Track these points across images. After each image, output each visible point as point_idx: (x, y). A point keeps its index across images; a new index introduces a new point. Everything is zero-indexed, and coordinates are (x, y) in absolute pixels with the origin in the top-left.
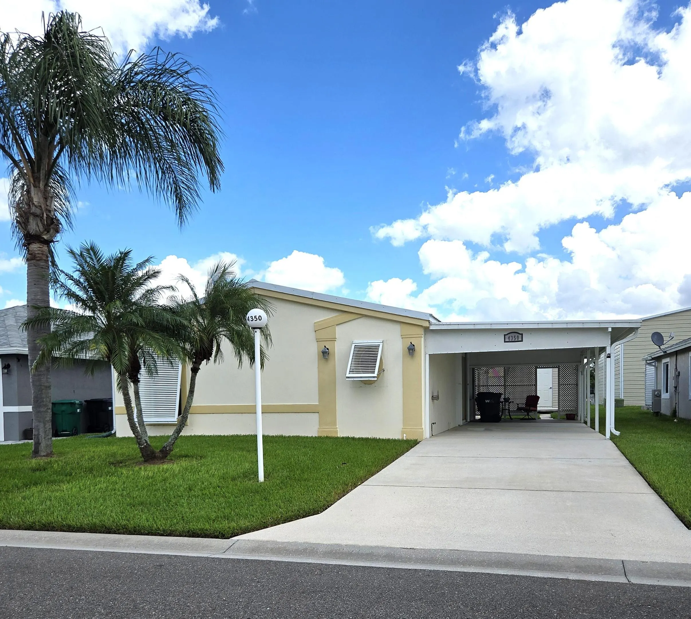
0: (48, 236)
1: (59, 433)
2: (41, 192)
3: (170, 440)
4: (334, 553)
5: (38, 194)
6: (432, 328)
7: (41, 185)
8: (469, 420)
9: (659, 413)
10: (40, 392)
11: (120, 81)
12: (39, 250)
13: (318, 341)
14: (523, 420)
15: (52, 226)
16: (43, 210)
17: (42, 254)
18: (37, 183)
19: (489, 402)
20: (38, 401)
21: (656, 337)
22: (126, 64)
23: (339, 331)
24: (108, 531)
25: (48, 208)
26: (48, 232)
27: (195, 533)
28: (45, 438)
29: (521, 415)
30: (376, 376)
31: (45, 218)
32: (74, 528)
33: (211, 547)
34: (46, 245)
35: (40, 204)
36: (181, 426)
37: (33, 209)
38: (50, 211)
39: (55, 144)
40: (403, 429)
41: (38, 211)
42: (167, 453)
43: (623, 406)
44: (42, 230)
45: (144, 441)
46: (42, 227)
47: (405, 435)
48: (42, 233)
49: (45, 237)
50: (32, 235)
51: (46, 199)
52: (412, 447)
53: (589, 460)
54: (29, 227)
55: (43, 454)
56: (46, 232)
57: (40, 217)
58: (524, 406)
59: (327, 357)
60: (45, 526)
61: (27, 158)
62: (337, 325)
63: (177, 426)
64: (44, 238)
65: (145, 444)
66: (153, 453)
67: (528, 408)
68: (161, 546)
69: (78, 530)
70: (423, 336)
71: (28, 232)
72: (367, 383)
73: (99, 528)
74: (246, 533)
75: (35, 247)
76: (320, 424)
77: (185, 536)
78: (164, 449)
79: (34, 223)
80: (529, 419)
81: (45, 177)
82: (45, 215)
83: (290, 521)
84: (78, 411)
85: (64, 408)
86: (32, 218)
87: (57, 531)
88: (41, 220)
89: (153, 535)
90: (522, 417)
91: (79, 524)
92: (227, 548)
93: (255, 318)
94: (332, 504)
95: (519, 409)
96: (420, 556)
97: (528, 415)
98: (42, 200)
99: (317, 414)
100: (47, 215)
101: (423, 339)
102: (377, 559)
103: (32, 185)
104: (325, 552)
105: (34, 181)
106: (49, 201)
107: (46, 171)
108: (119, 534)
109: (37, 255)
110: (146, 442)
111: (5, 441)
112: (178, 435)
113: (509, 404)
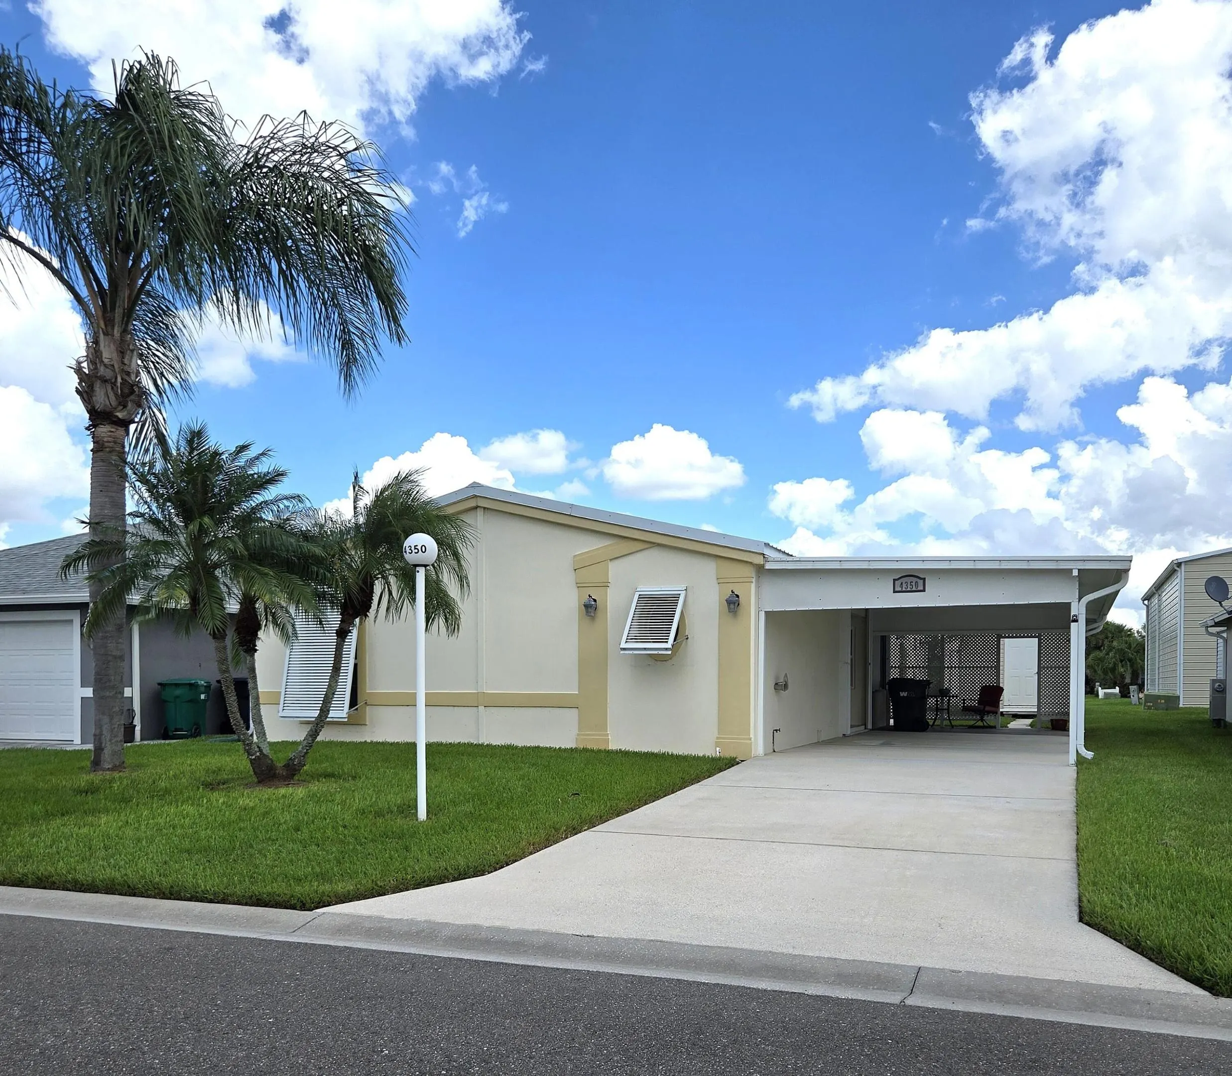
0: (125, 413)
1: (171, 734)
2: (115, 342)
3: (300, 748)
4: (463, 940)
5: (109, 346)
6: (768, 566)
7: (116, 331)
8: (870, 726)
9: (1222, 722)
10: (104, 666)
11: (245, 164)
12: (110, 436)
13: (580, 586)
14: (973, 728)
15: (132, 397)
16: (117, 370)
17: (115, 442)
18: (109, 329)
19: (905, 695)
20: (101, 679)
21: (1214, 585)
22: (255, 139)
23: (614, 569)
24: (132, 891)
25: (126, 368)
26: (125, 407)
27: (261, 900)
28: (110, 740)
29: (970, 720)
30: (670, 646)
31: (119, 385)
32: (83, 885)
33: (278, 922)
34: (122, 427)
35: (112, 363)
36: (317, 724)
37: (102, 371)
38: (129, 372)
39: (143, 266)
40: (717, 738)
41: (108, 374)
42: (295, 770)
43: (1178, 708)
44: (114, 403)
45: (257, 749)
46: (114, 398)
47: (718, 749)
48: (115, 408)
49: (120, 415)
50: (99, 412)
51: (122, 353)
52: (721, 770)
53: (1008, 800)
54: (94, 398)
55: (107, 766)
56: (122, 407)
57: (112, 383)
58: (976, 704)
59: (593, 615)
60: (42, 881)
61: (96, 290)
62: (611, 560)
63: (311, 725)
64: (117, 416)
65: (258, 754)
66: (271, 768)
67: (982, 707)
68: (200, 919)
69: (89, 889)
70: (754, 580)
71: (93, 407)
72: (658, 659)
73: (118, 887)
74: (344, 903)
75: (104, 430)
76: (581, 727)
77: (246, 904)
78: (291, 763)
79: (102, 393)
80: (984, 727)
81: (123, 319)
82: (119, 380)
83: (428, 886)
84: (203, 697)
85: (178, 692)
86: (98, 386)
87: (58, 889)
88: (112, 388)
89: (198, 901)
90: (972, 723)
91: (89, 879)
92: (299, 926)
93: (415, 549)
94: (516, 861)
95: (967, 709)
96: (597, 949)
97: (982, 720)
98: (115, 355)
99: (575, 710)
100: (122, 379)
101: (753, 586)
102: (526, 951)
103: (101, 332)
104: (451, 937)
105: (106, 326)
106: (127, 357)
107: (124, 310)
108: (148, 897)
109: (106, 444)
110: (260, 750)
111: (82, 744)
112: (313, 740)
113: (949, 700)
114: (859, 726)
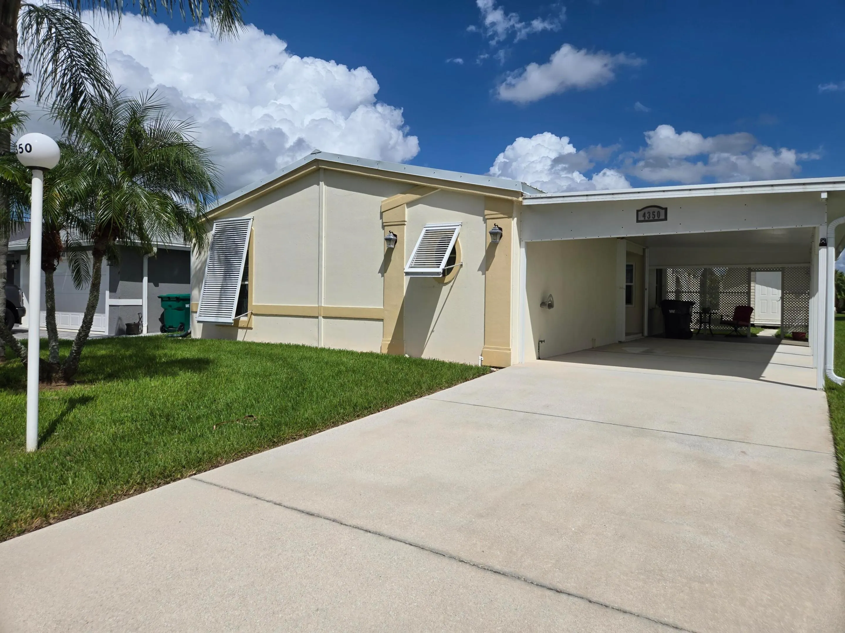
1: (166, 329)
6: (525, 203)
13: (385, 225)
14: (729, 337)
19: (674, 312)
30: (441, 270)
40: (484, 348)
47: (481, 358)
58: (731, 319)
59: (393, 247)
62: (407, 203)
67: (736, 321)
70: (514, 216)
72: (439, 281)
76: (384, 334)
80: (737, 336)
84: (187, 306)
90: (728, 333)
93: (20, 148)
95: (724, 323)
99: (382, 321)
101: (514, 220)
113: (710, 317)
114: (637, 334)
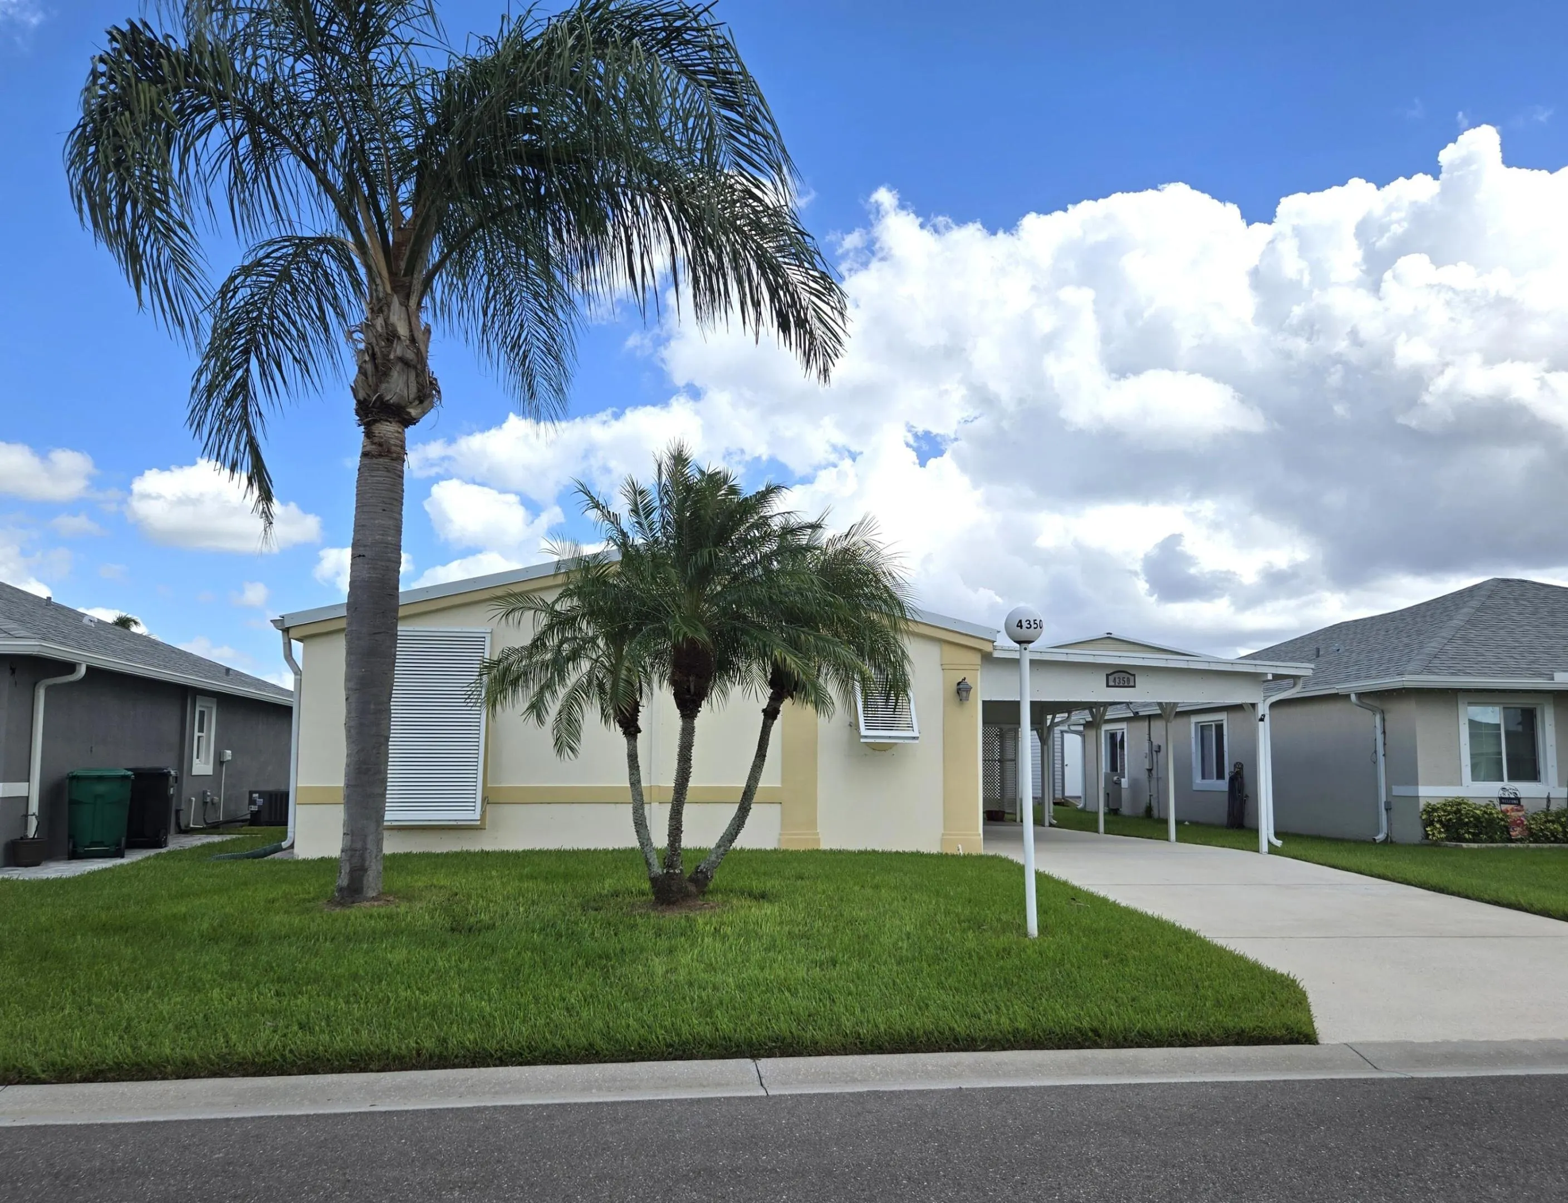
0: (419, 411)
1: (80, 850)
7: (412, 302)
10: (376, 752)
26: (422, 402)
28: (376, 857)
30: (918, 735)
33: (1328, 1060)
40: (942, 836)
41: (411, 356)
42: (705, 886)
44: (413, 395)
46: (415, 389)
49: (413, 412)
50: (389, 405)
56: (418, 402)
57: (417, 369)
70: (981, 668)
72: (879, 749)
76: (783, 825)
78: (701, 877)
85: (101, 788)
92: (1362, 1061)
99: (779, 806)
101: (981, 673)
